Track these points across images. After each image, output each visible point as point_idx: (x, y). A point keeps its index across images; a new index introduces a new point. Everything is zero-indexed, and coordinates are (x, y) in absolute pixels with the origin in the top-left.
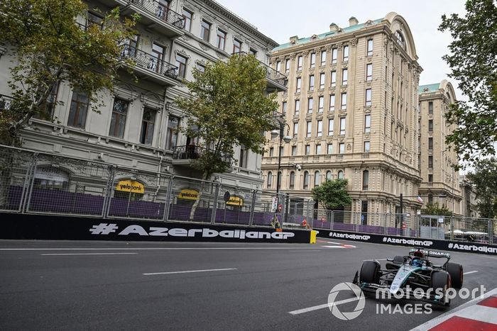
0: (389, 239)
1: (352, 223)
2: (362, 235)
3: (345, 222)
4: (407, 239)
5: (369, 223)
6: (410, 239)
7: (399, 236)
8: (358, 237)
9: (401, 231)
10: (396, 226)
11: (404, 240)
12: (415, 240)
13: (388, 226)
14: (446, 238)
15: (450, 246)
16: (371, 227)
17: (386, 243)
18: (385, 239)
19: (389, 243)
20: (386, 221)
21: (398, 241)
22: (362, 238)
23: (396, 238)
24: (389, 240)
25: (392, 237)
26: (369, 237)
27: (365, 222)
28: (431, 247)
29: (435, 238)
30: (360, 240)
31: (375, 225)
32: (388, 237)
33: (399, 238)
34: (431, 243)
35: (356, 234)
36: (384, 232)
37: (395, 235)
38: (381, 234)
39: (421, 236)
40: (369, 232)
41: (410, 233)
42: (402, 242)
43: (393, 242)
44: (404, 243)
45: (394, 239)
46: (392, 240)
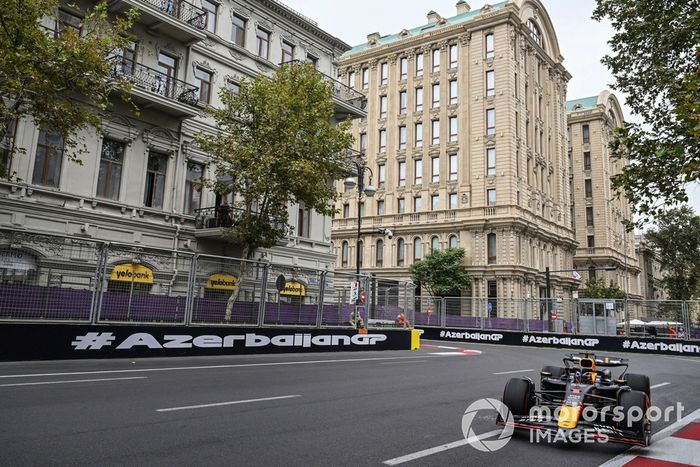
0: (532, 337)
1: (474, 315)
2: (490, 333)
3: (464, 314)
4: (559, 337)
5: (501, 315)
6: (564, 336)
7: (547, 332)
8: (485, 337)
9: (550, 325)
10: (542, 317)
11: (554, 339)
13: (529, 317)
15: (626, 344)
16: (504, 319)
17: (527, 344)
18: (525, 339)
19: (533, 344)
20: (525, 310)
21: (545, 340)
22: (491, 337)
23: (542, 335)
24: (532, 339)
25: (536, 335)
26: (501, 336)
27: (493, 313)
29: (602, 333)
30: (487, 341)
31: (509, 317)
32: (530, 335)
33: (548, 336)
34: (597, 341)
35: (481, 332)
36: (523, 327)
37: (540, 331)
38: (519, 330)
39: (581, 331)
40: (501, 327)
41: (564, 328)
42: (552, 341)
43: (538, 341)
44: (554, 342)
45: (539, 338)
46: (536, 340)
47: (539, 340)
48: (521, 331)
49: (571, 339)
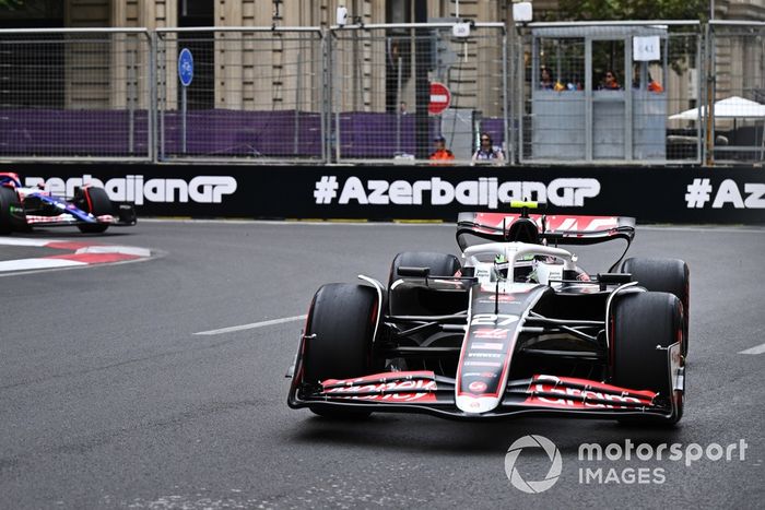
0: (353, 183)
1: (119, 103)
2: (187, 173)
3: (78, 99)
4: (455, 175)
5: (228, 97)
6: (474, 173)
7: (409, 160)
8: (164, 190)
9: (423, 133)
10: (391, 100)
11: (436, 184)
13: (342, 104)
14: (673, 150)
15: (697, 194)
16: (246, 117)
17: (334, 210)
18: (325, 190)
19: (354, 210)
20: (328, 72)
21: (404, 193)
22: (188, 190)
23: (392, 174)
24: (353, 189)
25: (366, 174)
26: (229, 185)
27: (200, 89)
28: (591, 208)
29: (615, 155)
30: (176, 209)
31: (263, 104)
33: (411, 174)
34: (592, 187)
35: (150, 172)
36: (317, 143)
37: (382, 157)
38: (300, 156)
39: (536, 151)
40: (229, 149)
41: (474, 140)
42: (427, 194)
43: (377, 199)
44: (436, 200)
45: (378, 186)
46: (368, 192)
48: (310, 161)
49: (499, 185)
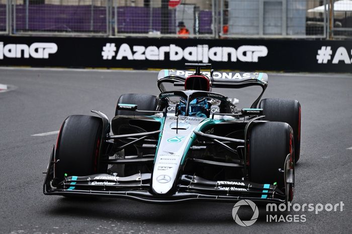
0: (125, 47)
2: (29, 41)
7: (157, 34)
8: (15, 51)
12: (212, 44)
13: (119, 2)
14: (310, 30)
15: (323, 56)
17: (113, 63)
18: (108, 51)
19: (125, 63)
21: (155, 53)
23: (147, 43)
24: (125, 51)
25: (132, 42)
26: (53, 48)
28: (261, 65)
29: (277, 33)
30: (22, 61)
32: (118, 43)
34: (263, 51)
36: (104, 24)
37: (142, 32)
38: (94, 31)
39: (231, 30)
40: (53, 27)
41: (195, 23)
42: (167, 54)
44: (173, 57)
45: (139, 49)
46: (134, 53)
47: (140, 53)
48: (99, 35)
49: (209, 49)
